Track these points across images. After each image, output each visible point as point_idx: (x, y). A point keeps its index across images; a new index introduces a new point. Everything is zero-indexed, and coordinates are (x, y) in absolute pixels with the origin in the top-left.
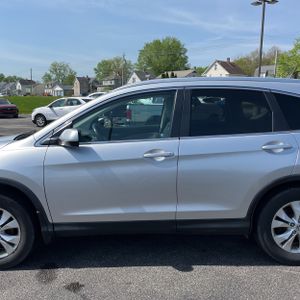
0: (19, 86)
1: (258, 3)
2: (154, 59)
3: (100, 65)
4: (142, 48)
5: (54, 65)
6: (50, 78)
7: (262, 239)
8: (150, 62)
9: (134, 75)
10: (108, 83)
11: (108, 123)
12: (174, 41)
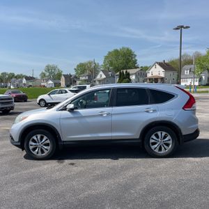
0: (24, 81)
1: (177, 29)
2: (115, 62)
3: (78, 66)
4: (106, 55)
5: (47, 66)
6: (45, 75)
7: (146, 147)
8: (111, 64)
9: (101, 73)
10: (84, 78)
11: (84, 102)
12: (128, 49)
